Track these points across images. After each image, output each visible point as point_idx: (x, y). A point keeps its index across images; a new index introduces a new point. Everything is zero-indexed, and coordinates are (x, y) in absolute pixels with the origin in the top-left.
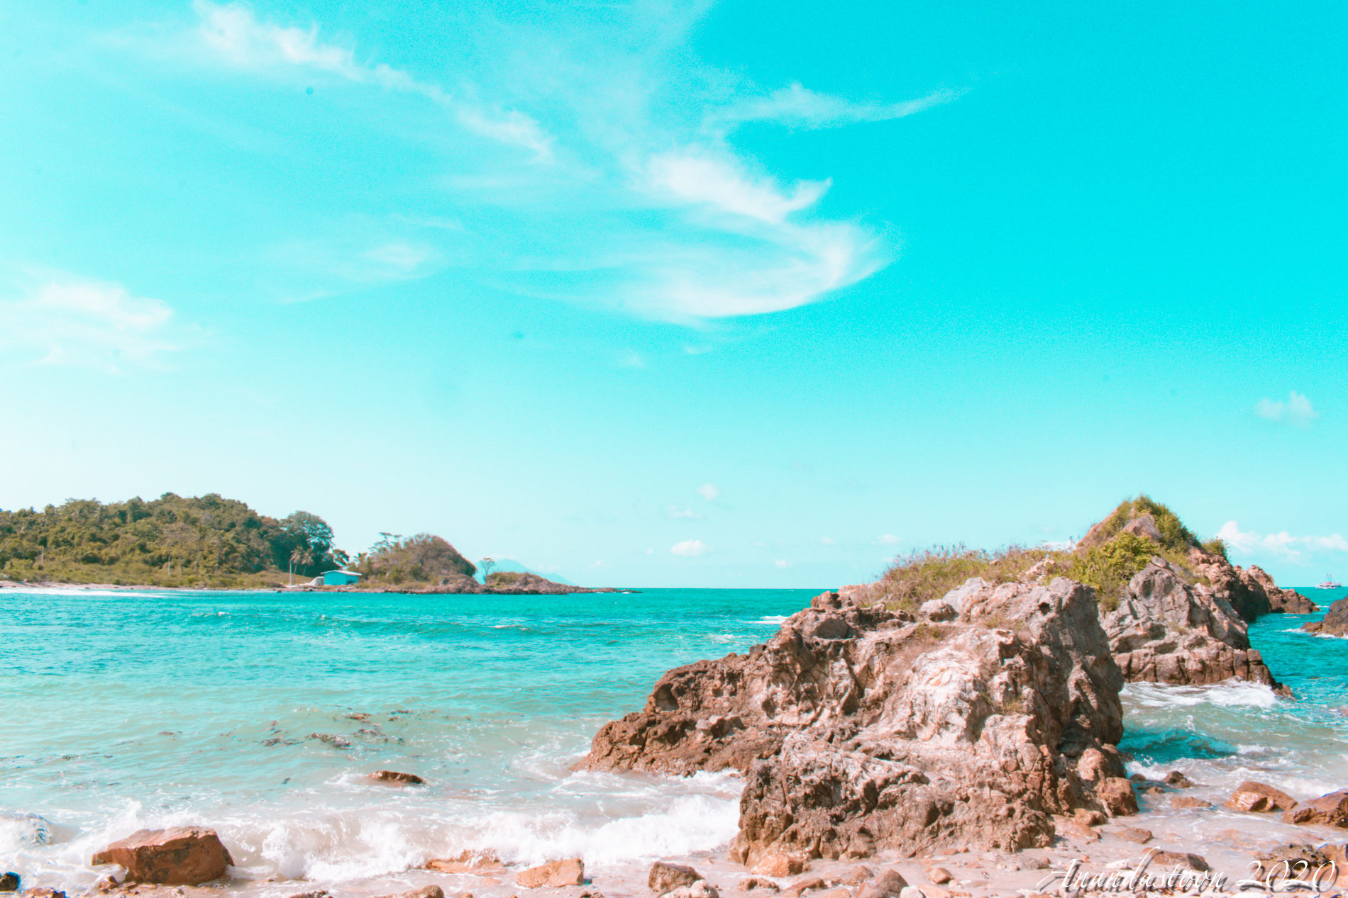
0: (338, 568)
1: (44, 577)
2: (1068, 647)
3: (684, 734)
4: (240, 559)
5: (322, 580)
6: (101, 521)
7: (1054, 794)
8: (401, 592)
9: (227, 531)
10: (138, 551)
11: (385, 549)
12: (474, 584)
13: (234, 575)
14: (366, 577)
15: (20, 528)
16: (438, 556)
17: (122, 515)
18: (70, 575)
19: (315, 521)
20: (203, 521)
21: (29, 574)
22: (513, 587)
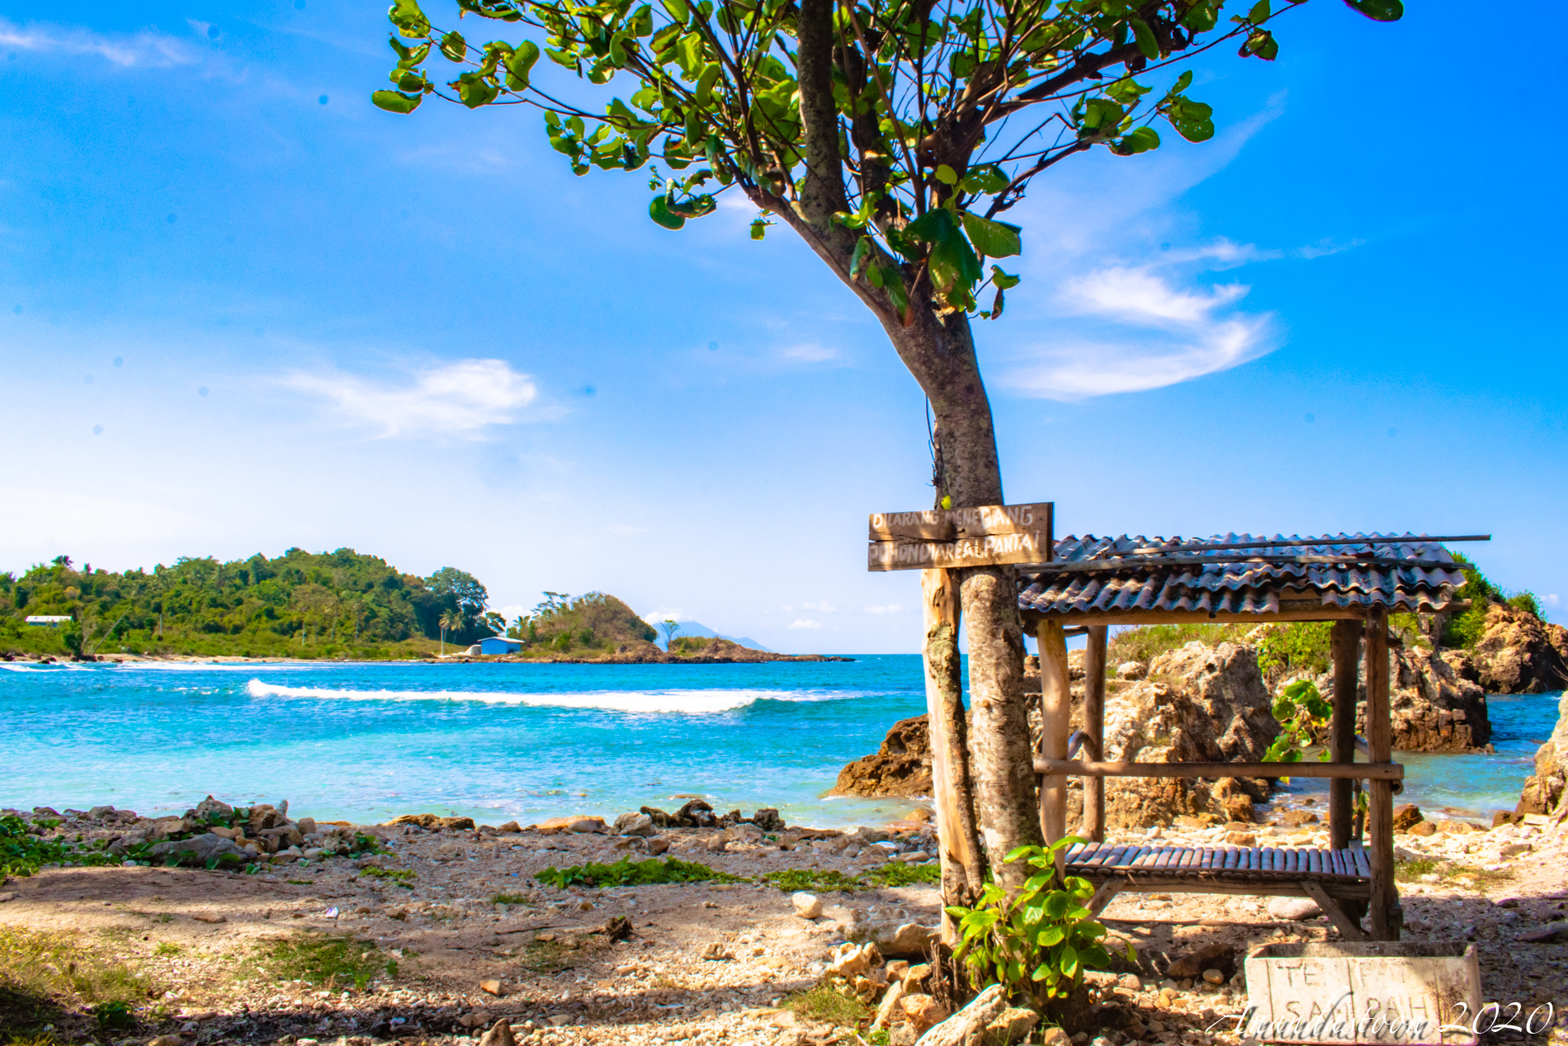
0: (496, 634)
1: (165, 648)
2: (1229, 700)
3: (912, 771)
4: (382, 625)
5: (479, 649)
6: (221, 583)
7: (1183, 801)
8: (571, 662)
9: (364, 592)
10: (264, 618)
11: (550, 611)
12: (656, 651)
13: (375, 644)
14: (528, 644)
15: (129, 593)
16: (612, 619)
17: (244, 575)
18: (194, 646)
19: (465, 579)
20: (336, 581)
21: (149, 646)
22: (702, 654)
